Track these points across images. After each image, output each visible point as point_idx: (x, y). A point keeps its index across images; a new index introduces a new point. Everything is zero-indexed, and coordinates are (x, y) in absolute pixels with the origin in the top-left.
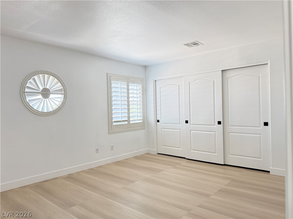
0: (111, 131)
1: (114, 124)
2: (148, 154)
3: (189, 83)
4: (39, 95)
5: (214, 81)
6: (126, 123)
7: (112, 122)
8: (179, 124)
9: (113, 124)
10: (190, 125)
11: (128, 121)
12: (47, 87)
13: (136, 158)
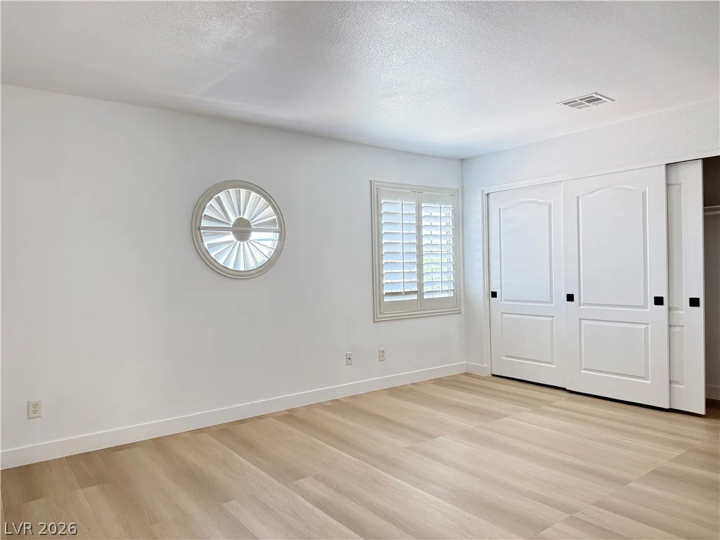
0: (379, 316)
1: (387, 299)
2: (467, 374)
3: (578, 198)
4: (229, 234)
5: (644, 194)
6: (415, 297)
7: (381, 296)
8: (551, 302)
9: (385, 300)
10: (579, 306)
11: (419, 293)
12: (246, 217)
13: (439, 382)
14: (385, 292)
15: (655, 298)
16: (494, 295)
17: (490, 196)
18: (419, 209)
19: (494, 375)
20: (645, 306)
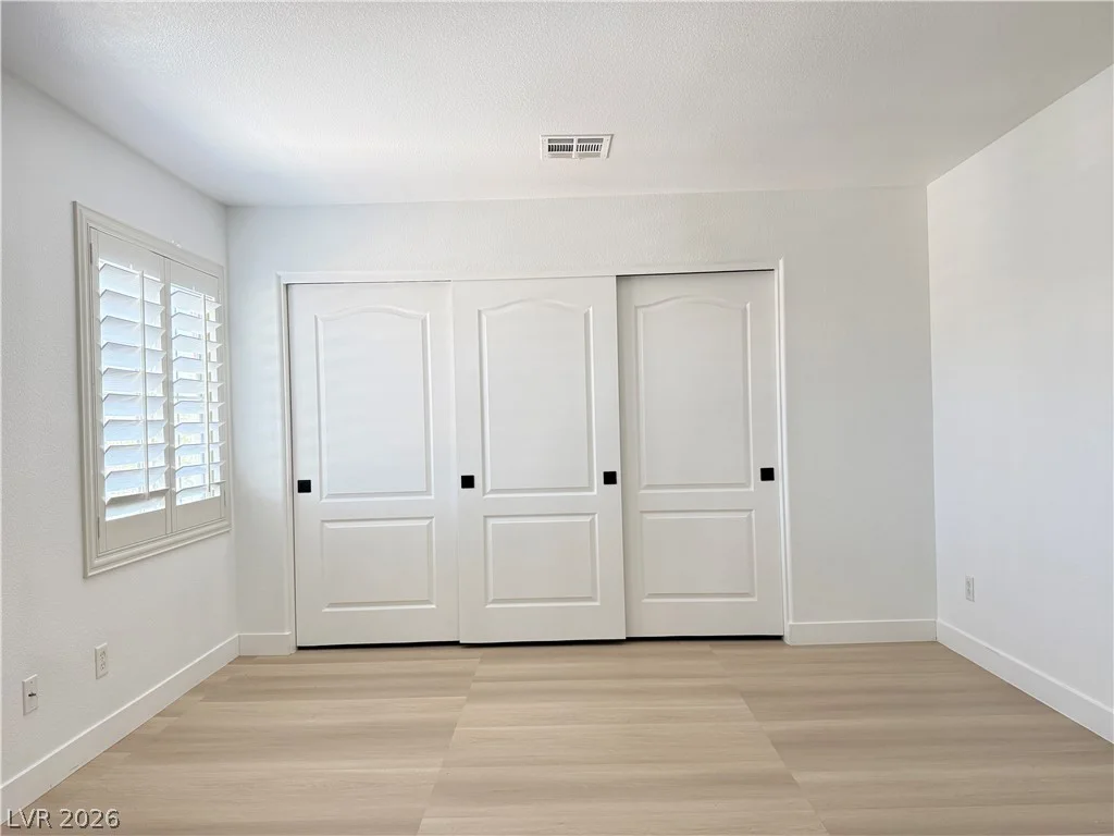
0: (97, 562)
1: (112, 515)
2: (241, 659)
3: (479, 311)
5: (586, 316)
6: (159, 505)
7: (101, 507)
8: (427, 492)
9: (108, 519)
10: (484, 494)
11: (168, 494)
14: (108, 495)
15: (605, 473)
16: (305, 486)
17: (294, 291)
18: (166, 296)
19: (300, 648)
20: (590, 488)
